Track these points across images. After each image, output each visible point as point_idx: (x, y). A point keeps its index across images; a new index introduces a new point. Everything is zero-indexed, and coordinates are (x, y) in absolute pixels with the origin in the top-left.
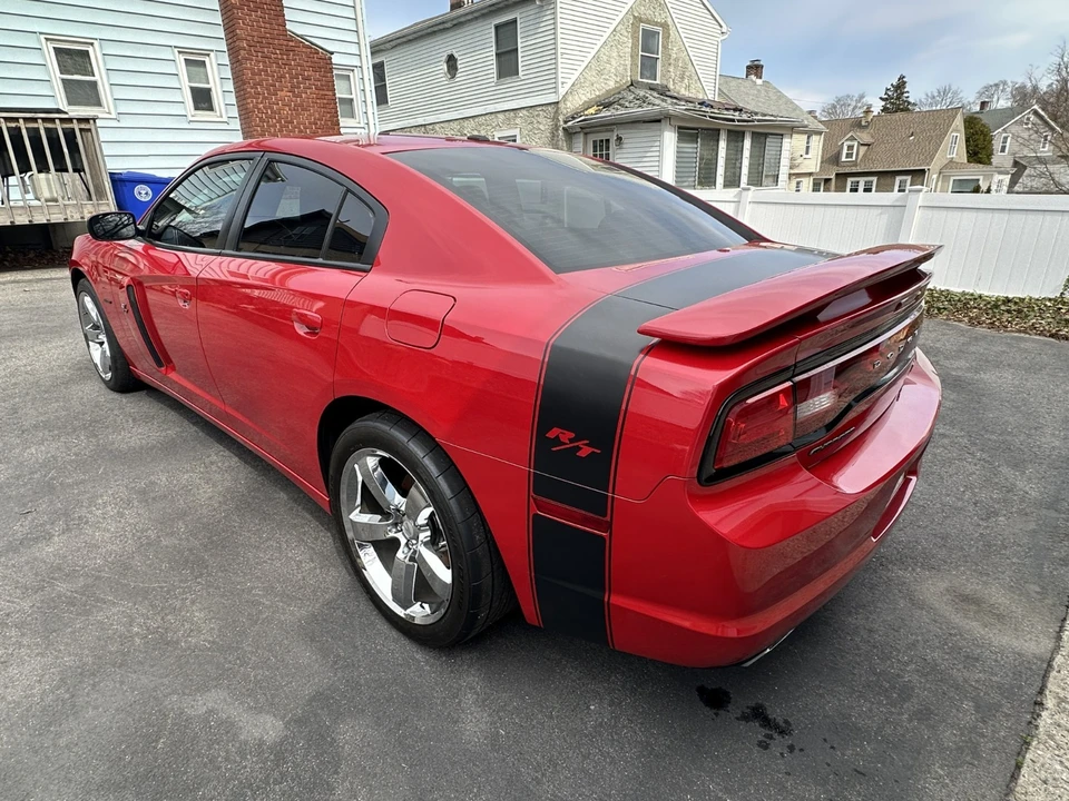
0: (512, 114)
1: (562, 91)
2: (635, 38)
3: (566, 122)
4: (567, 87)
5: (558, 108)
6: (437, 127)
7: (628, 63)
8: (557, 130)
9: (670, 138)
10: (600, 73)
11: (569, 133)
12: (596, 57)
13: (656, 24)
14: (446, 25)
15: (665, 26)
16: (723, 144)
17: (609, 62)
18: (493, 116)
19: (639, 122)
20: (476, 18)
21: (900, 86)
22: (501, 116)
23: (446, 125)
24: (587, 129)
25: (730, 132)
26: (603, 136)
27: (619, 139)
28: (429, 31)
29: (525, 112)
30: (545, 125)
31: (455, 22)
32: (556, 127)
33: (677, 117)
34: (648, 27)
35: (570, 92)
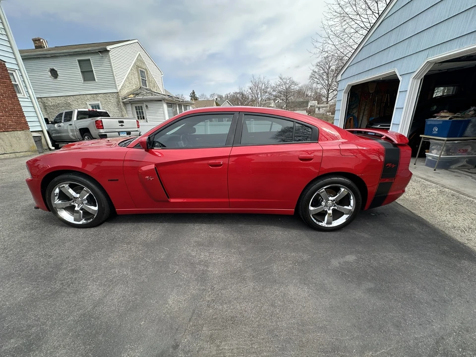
0: (95, 95)
1: (119, 88)
2: (138, 72)
3: (123, 100)
4: (120, 87)
5: (118, 95)
6: (50, 99)
7: (138, 80)
8: (120, 102)
9: (165, 106)
10: (130, 83)
11: (125, 104)
12: (128, 78)
13: (143, 69)
14: (47, 56)
15: (146, 69)
16: (178, 108)
17: (132, 80)
18: (84, 96)
19: (153, 101)
20: (66, 56)
21: (194, 93)
22: (89, 96)
23: (56, 98)
24: (132, 102)
25: (178, 104)
26: (140, 105)
27: (147, 106)
28: (35, 56)
29: (102, 95)
30: (113, 100)
31: (52, 55)
32: (119, 101)
33: (167, 100)
34: (141, 69)
35: (122, 89)
